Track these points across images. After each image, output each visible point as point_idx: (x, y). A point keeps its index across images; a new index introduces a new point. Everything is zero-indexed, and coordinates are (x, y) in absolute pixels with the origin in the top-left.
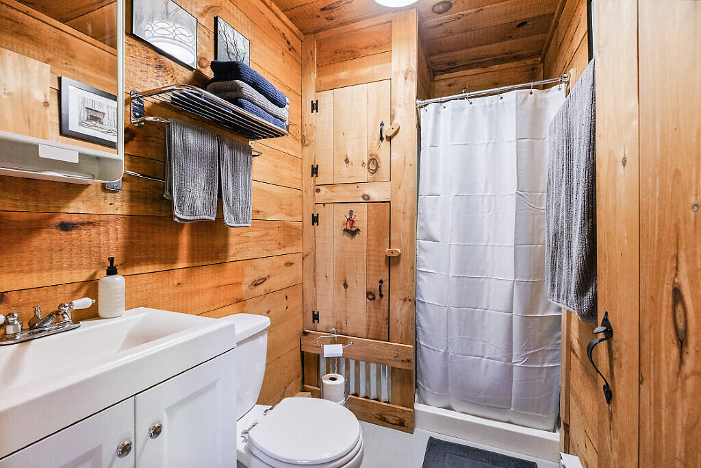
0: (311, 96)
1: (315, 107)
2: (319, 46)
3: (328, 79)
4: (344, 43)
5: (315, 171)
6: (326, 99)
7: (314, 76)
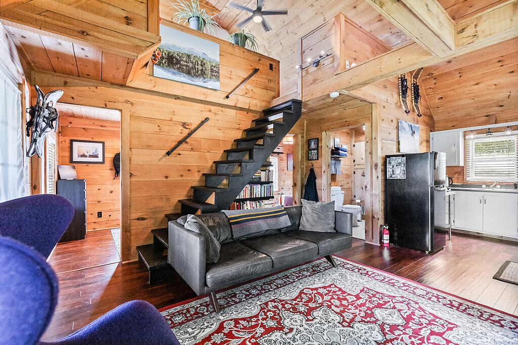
0: (353, 143)
1: (354, 146)
2: (355, 131)
3: (358, 139)
4: (360, 131)
5: (354, 161)
6: (356, 144)
7: (354, 138)
